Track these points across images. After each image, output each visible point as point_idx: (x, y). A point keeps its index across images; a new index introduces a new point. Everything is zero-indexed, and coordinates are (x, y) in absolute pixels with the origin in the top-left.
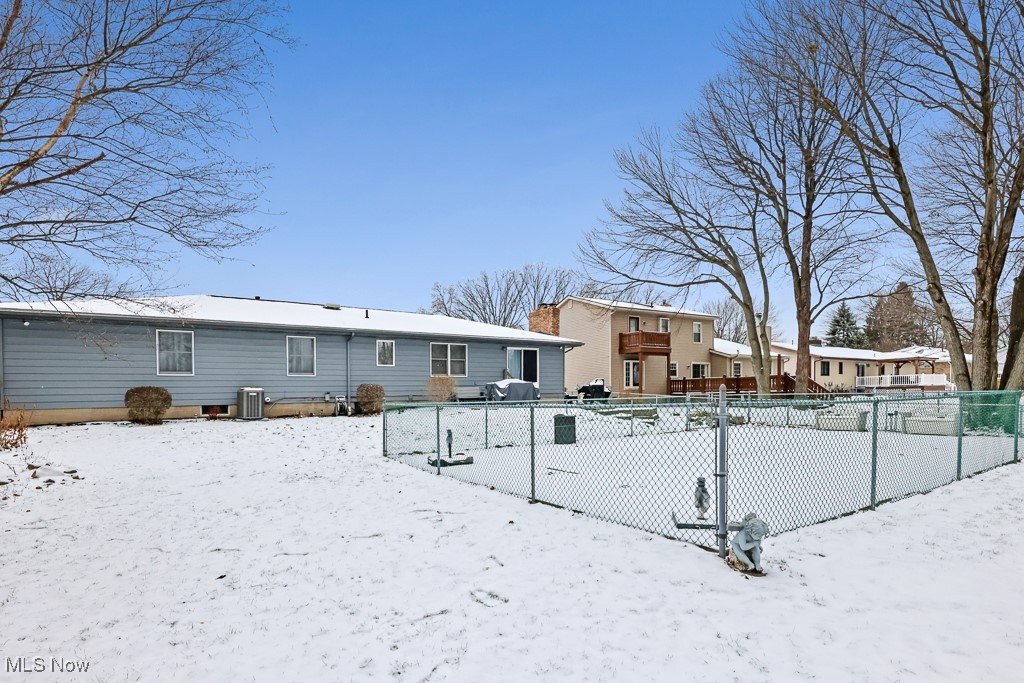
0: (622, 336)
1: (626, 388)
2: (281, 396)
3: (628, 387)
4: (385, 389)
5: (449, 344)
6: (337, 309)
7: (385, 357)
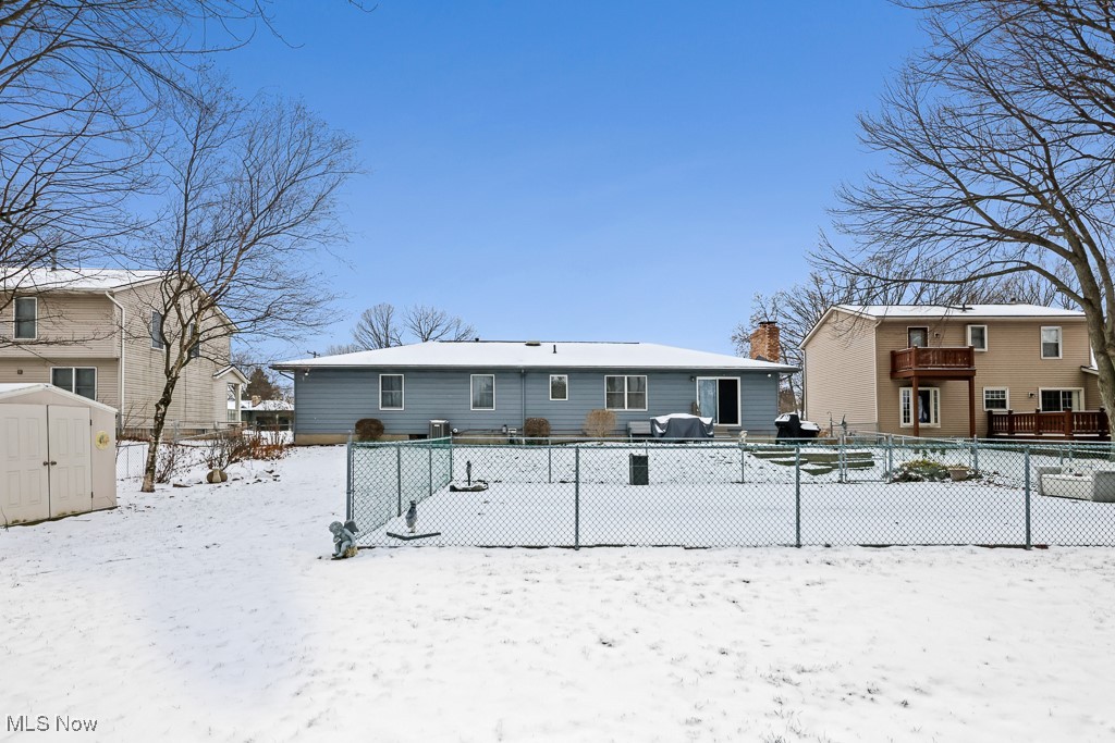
0: (894, 356)
1: (903, 425)
2: (466, 427)
3: (907, 424)
4: (551, 423)
5: (626, 377)
6: (538, 345)
7: (559, 390)
